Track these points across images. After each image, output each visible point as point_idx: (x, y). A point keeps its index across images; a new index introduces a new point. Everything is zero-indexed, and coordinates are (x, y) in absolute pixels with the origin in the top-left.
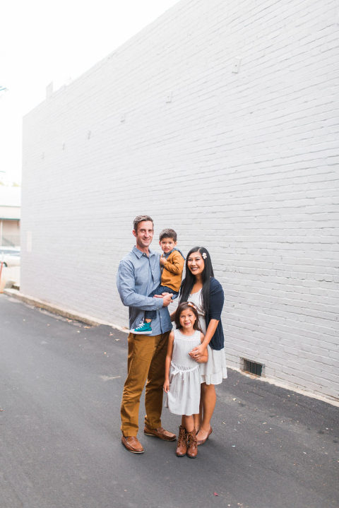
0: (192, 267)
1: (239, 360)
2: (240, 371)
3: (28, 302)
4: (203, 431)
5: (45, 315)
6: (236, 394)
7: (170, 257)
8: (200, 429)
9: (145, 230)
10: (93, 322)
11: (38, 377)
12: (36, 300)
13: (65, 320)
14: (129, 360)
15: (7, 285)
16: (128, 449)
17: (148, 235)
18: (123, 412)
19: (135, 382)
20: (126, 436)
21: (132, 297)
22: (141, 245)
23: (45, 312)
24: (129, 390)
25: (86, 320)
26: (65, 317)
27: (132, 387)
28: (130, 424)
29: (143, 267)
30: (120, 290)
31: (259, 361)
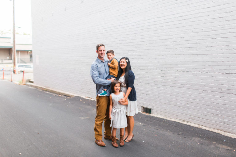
0: (121, 65)
1: (140, 108)
2: (141, 112)
3: (39, 88)
4: (130, 136)
5: (48, 93)
6: (141, 122)
7: (112, 62)
8: (128, 135)
9: (101, 50)
10: (72, 95)
11: (52, 119)
12: (43, 87)
13: (58, 95)
14: (97, 107)
15: (27, 81)
16: (99, 145)
17: (103, 52)
18: (96, 130)
19: (100, 117)
20: (97, 139)
21: (98, 80)
22: (100, 57)
23: (48, 92)
24: (98, 120)
25: (68, 95)
26: (58, 94)
27: (99, 118)
28: (99, 135)
29: (102, 66)
30: (92, 77)
31: (149, 107)
